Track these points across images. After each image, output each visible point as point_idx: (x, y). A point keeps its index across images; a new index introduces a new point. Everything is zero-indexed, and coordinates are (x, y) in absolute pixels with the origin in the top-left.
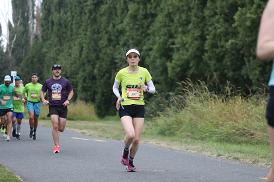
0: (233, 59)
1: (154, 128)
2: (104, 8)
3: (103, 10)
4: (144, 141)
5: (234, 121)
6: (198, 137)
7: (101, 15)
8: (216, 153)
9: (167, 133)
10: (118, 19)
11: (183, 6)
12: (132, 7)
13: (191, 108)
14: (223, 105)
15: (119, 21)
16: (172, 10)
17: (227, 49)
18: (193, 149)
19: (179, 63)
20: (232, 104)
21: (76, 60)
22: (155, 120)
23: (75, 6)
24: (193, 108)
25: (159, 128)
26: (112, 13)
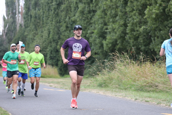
0: (144, 39)
1: (95, 82)
2: (63, 6)
3: (62, 8)
4: (89, 91)
5: (145, 78)
6: (123, 88)
7: (62, 11)
8: (134, 98)
9: (103, 85)
10: (72, 14)
11: (113, 5)
12: (81, 6)
13: (118, 70)
14: (138, 67)
15: (73, 15)
16: (106, 8)
17: (141, 32)
18: (120, 95)
19: (111, 41)
20: (144, 67)
21: (46, 40)
22: (95, 77)
23: (45, 6)
24: (119, 69)
25: (98, 82)
26: (68, 9)
